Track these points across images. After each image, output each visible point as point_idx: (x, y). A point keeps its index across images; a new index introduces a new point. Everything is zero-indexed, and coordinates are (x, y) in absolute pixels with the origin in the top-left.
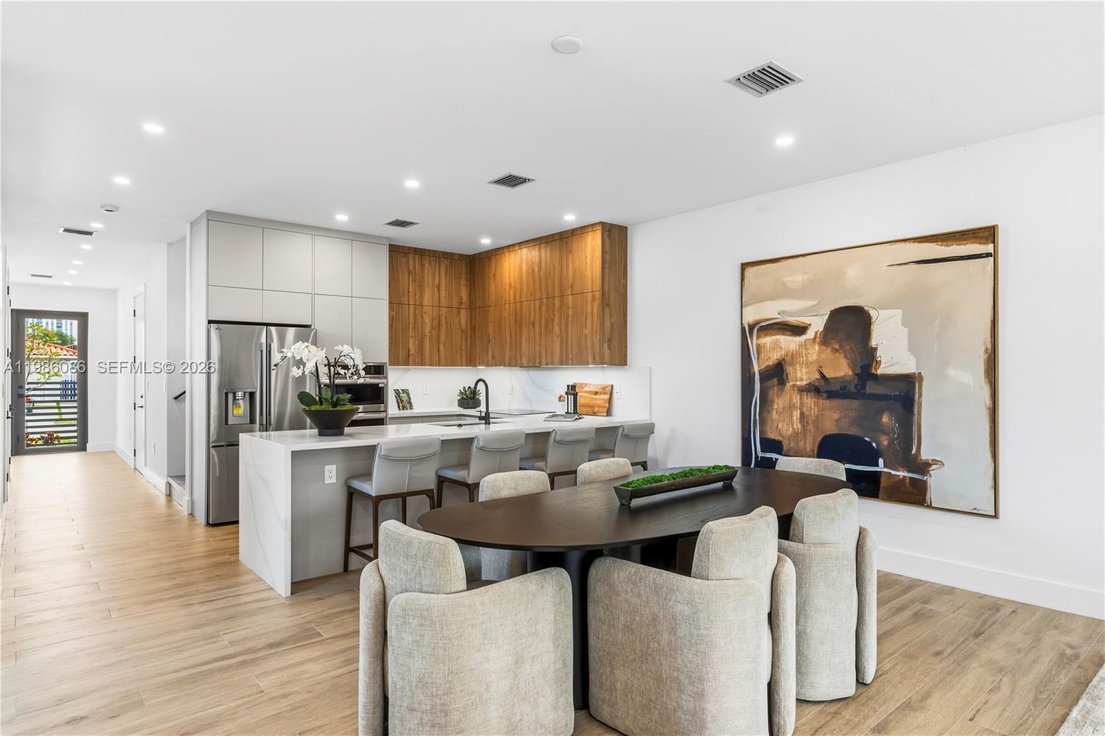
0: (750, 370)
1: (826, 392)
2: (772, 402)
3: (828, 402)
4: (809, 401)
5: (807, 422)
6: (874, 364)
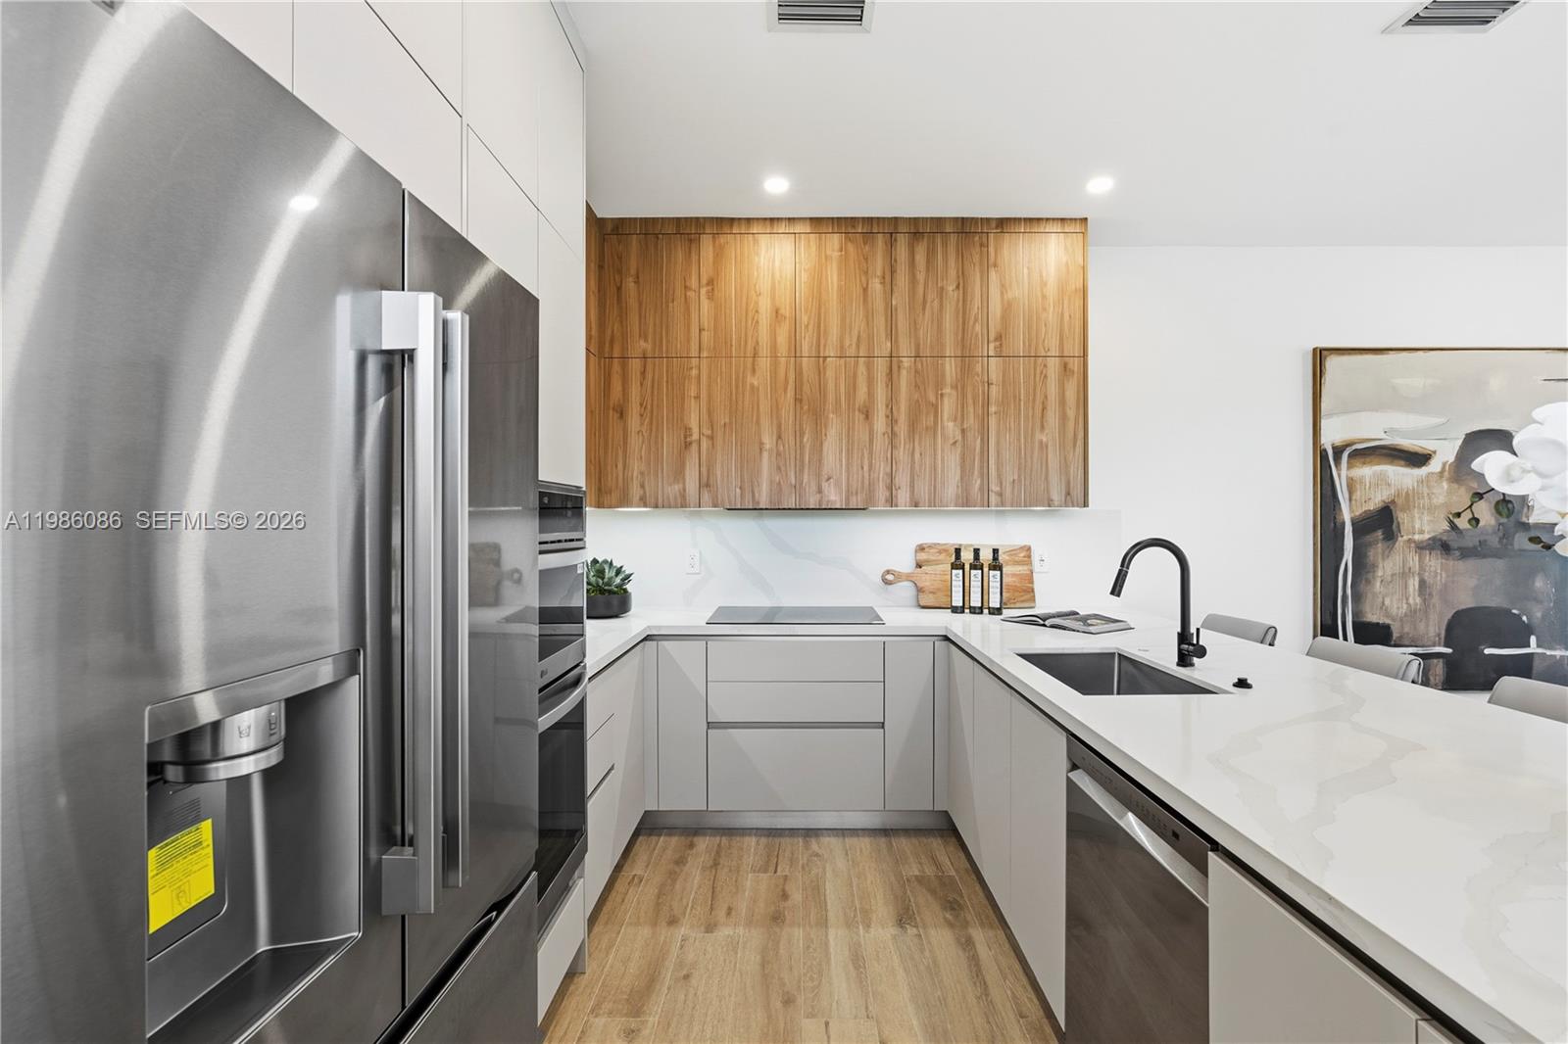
0: (1335, 518)
1: (1458, 549)
2: (1374, 566)
3: (1460, 562)
4: (1434, 562)
5: (1430, 594)
6: (1525, 511)
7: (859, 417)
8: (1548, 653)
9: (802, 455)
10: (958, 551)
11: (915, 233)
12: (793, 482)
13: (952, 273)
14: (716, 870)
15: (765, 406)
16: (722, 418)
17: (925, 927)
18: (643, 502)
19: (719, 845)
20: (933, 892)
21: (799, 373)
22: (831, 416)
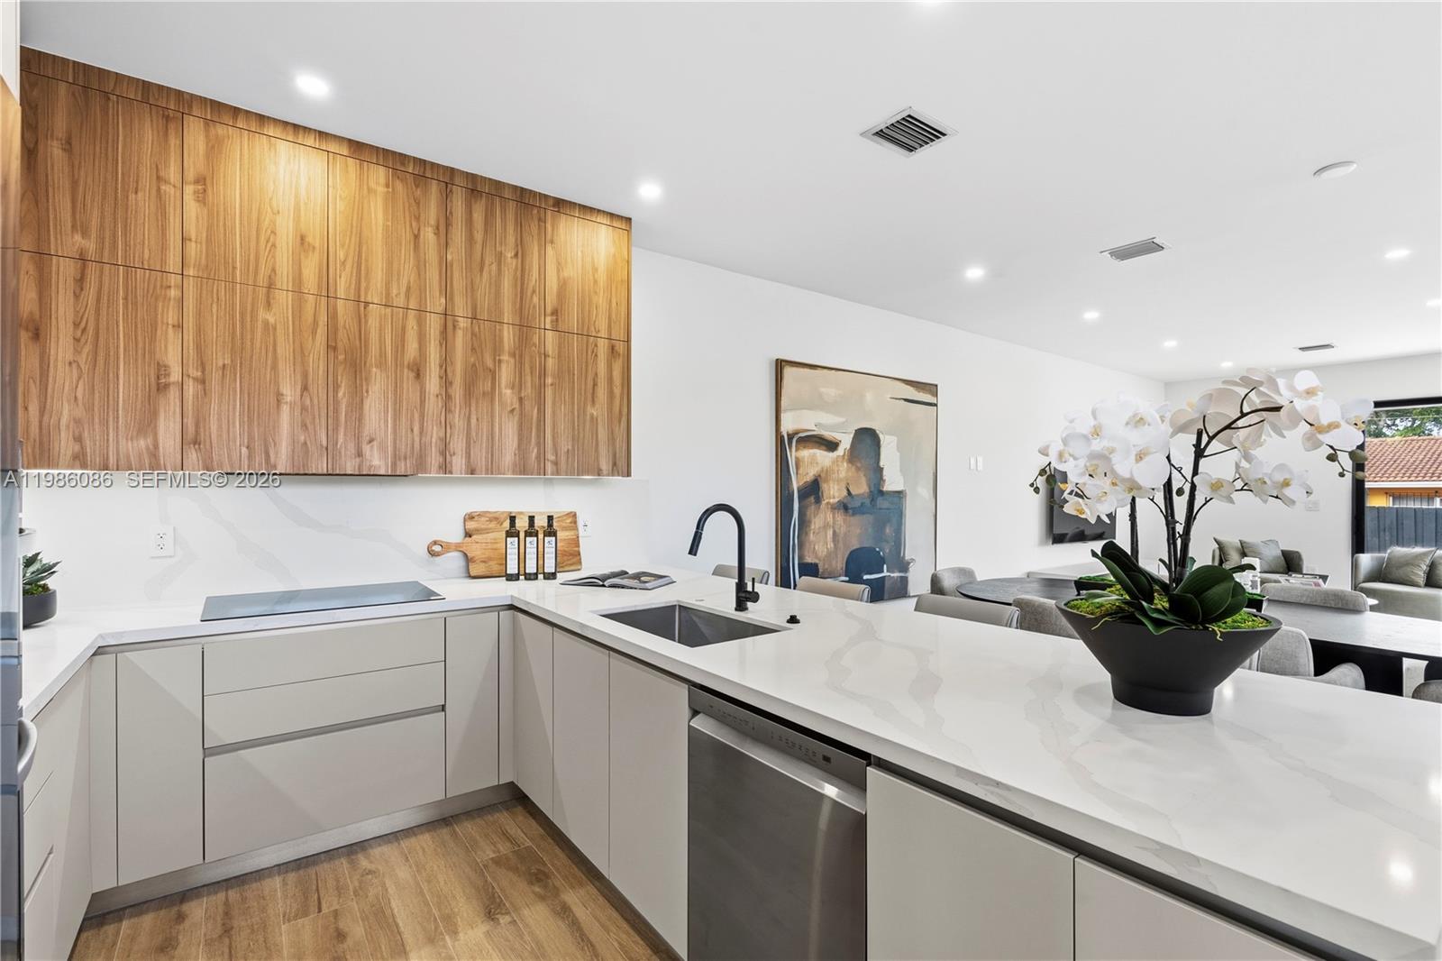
0: (788, 486)
1: (851, 509)
3: (852, 518)
5: (838, 541)
6: (882, 482)
7: (408, 375)
8: (892, 575)
9: (336, 411)
10: (513, 519)
11: (472, 190)
12: (324, 443)
13: (511, 239)
14: (230, 937)
15: (284, 349)
16: (219, 357)
17: (516, 909)
18: (80, 460)
19: (226, 903)
20: (515, 870)
21: (332, 316)
22: (374, 369)
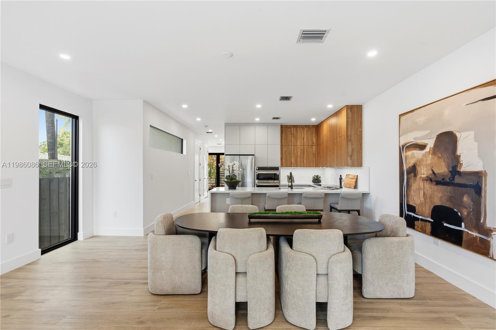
0: (402, 169)
1: (435, 181)
2: (411, 185)
3: (436, 186)
4: (428, 185)
5: (426, 198)
6: (459, 165)
8: (470, 232)
